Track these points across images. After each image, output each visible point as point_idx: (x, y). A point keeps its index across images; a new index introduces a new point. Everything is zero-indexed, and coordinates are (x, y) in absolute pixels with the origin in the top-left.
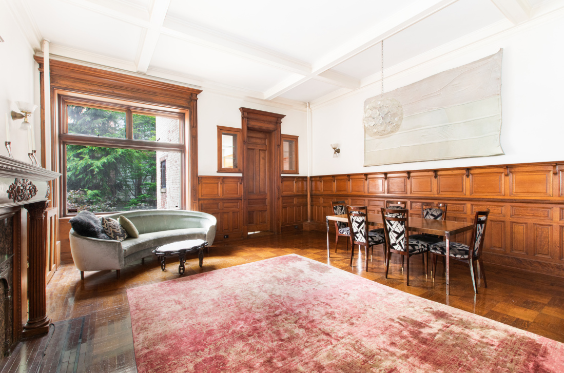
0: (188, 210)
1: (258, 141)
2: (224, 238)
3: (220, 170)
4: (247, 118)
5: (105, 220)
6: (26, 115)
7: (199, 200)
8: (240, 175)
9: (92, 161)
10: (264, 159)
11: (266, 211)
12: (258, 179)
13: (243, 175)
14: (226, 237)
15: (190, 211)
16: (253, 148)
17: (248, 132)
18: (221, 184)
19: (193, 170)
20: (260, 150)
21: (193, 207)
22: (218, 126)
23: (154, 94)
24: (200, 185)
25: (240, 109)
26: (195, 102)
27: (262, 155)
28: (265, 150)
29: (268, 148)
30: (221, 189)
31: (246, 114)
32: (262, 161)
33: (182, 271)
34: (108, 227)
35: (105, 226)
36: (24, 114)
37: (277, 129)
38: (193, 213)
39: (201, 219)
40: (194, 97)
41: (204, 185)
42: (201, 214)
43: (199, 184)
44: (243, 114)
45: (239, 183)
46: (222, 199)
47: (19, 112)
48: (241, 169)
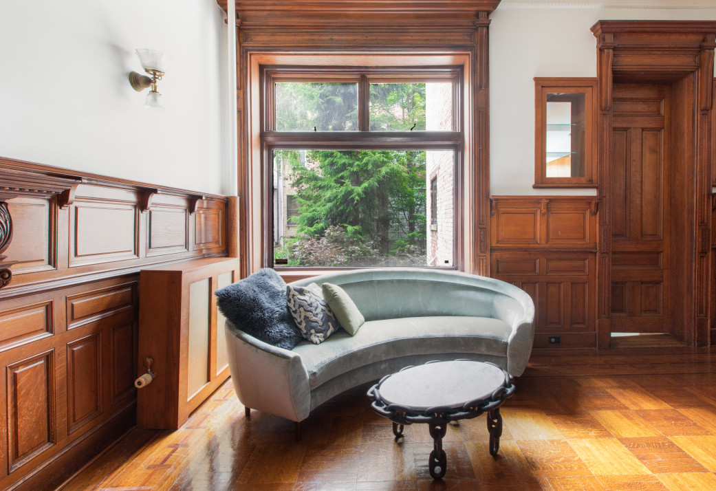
0: (469, 274)
1: (640, 107)
2: (550, 342)
3: (542, 181)
4: (615, 49)
5: (293, 292)
6: (155, 78)
7: (492, 250)
8: (593, 193)
9: (353, 187)
10: (655, 151)
11: (658, 283)
12: (638, 202)
13: (600, 192)
14: (553, 340)
15: (471, 276)
16: (625, 125)
17: (614, 89)
18: (542, 215)
19: (479, 184)
20: (643, 129)
21: (478, 267)
22: (536, 79)
23: (402, 29)
24: (495, 217)
25: (593, 29)
26: (485, 30)
27: (649, 141)
28: (659, 130)
29: (666, 122)
30: (544, 227)
31: (609, 39)
32: (648, 158)
33: (438, 469)
34: (297, 306)
35: (291, 305)
36: (151, 76)
37: (700, 66)
38: (477, 280)
39: (497, 298)
40: (482, 20)
41: (503, 218)
42: (495, 284)
43: (492, 215)
44: (601, 39)
45: (588, 213)
46: (546, 252)
47: (143, 73)
48: (595, 177)
